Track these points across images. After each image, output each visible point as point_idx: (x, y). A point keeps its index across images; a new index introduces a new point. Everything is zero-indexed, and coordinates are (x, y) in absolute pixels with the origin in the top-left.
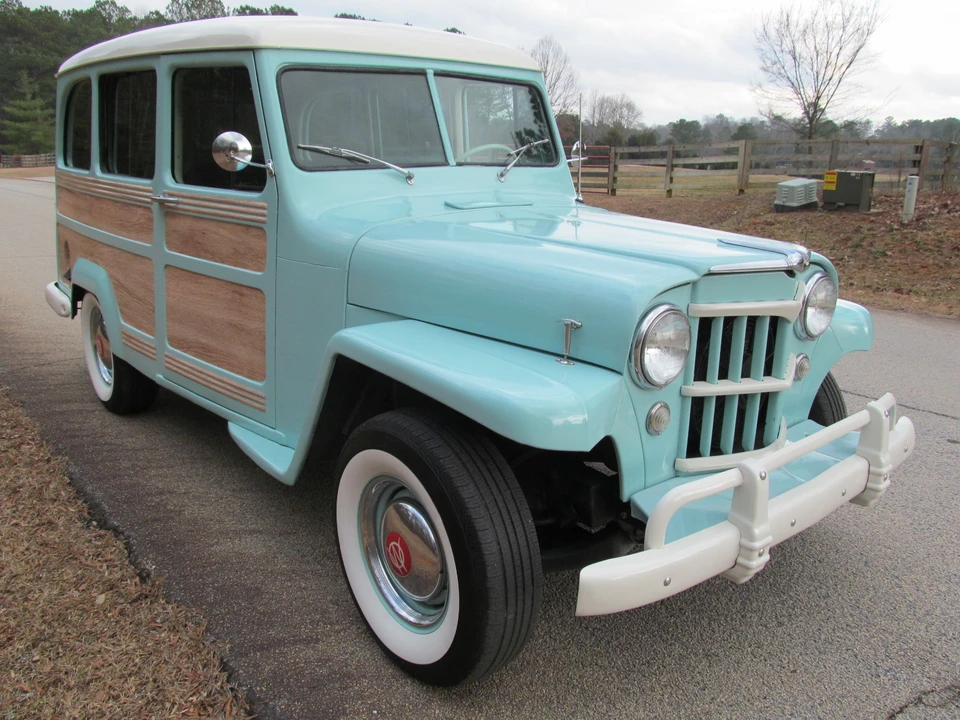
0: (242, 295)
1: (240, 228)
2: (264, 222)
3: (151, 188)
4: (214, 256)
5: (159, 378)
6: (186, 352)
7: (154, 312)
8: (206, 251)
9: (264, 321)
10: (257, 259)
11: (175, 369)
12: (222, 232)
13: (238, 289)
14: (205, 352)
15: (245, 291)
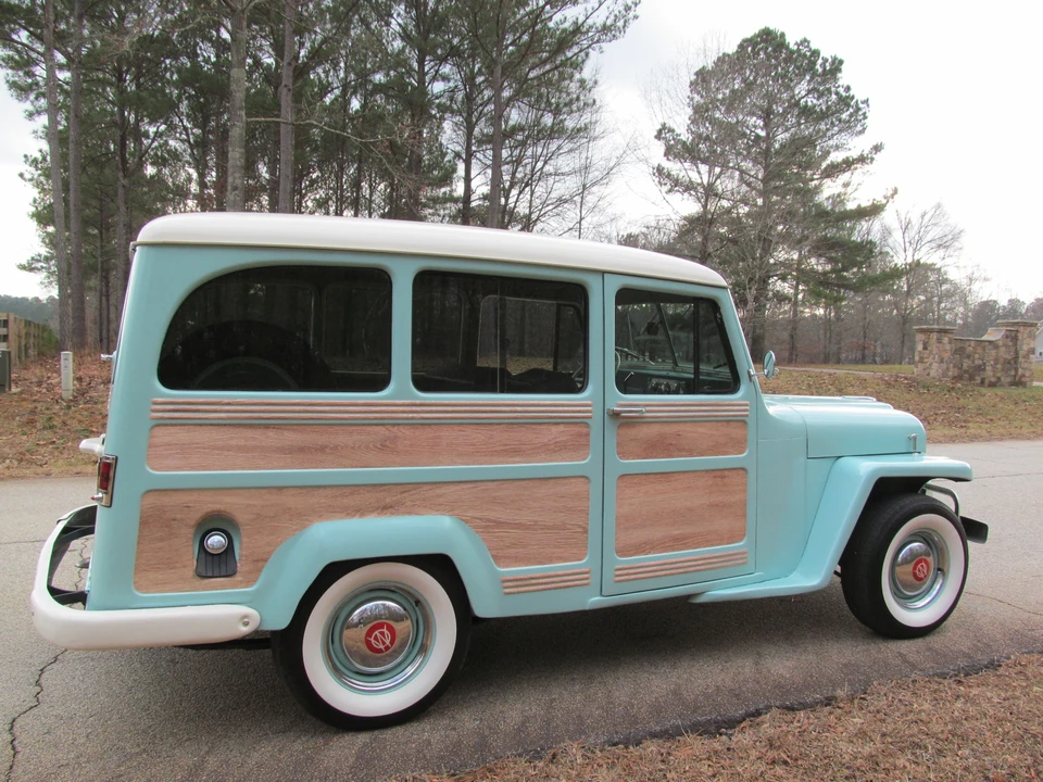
0: (723, 477)
1: (719, 424)
2: (747, 416)
3: (589, 402)
4: (691, 453)
5: (594, 601)
6: (649, 553)
7: (586, 532)
8: (680, 450)
9: (745, 491)
10: (739, 445)
11: (633, 577)
12: (700, 430)
13: (719, 473)
14: (679, 542)
15: (726, 473)
